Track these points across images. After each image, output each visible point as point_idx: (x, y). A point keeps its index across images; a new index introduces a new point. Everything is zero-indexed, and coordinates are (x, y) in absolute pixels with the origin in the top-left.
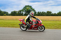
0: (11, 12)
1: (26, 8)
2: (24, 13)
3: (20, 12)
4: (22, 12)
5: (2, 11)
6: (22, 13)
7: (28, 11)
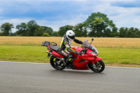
0: (61, 28)
1: (94, 20)
2: (89, 30)
3: (81, 27)
4: (83, 28)
5: (39, 27)
6: (86, 31)
7: (98, 26)
